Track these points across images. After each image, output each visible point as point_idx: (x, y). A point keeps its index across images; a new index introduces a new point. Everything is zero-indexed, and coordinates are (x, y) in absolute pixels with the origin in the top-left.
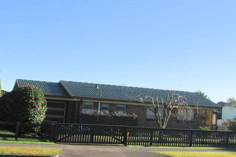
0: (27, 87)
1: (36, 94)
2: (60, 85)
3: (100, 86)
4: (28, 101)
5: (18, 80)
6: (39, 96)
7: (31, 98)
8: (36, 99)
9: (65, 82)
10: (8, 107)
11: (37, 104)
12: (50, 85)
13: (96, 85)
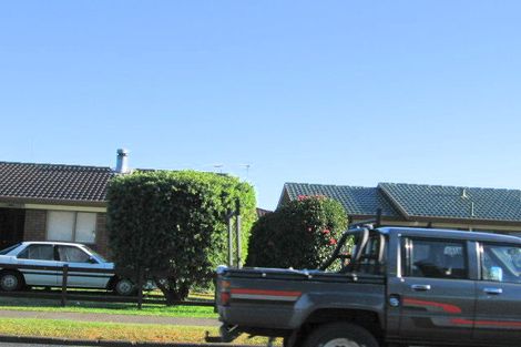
0: (309, 201)
1: (330, 214)
2: (380, 192)
3: (470, 191)
4: (314, 230)
5: (289, 184)
6: (336, 218)
7: (320, 224)
8: (331, 226)
9: (392, 187)
10: (270, 243)
11: (332, 235)
12: (359, 193)
13: (461, 189)
